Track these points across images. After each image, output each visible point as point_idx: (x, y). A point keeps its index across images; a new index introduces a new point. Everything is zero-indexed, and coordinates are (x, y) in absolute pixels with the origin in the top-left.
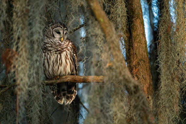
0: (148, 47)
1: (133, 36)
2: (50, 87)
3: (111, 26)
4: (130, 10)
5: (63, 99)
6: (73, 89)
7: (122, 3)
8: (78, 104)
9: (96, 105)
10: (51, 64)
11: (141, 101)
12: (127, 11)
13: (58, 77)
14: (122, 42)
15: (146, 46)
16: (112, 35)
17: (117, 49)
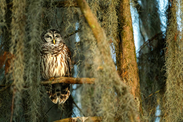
0: (137, 52)
1: (123, 41)
2: (45, 87)
3: (102, 32)
4: (121, 18)
5: (57, 99)
6: (67, 89)
7: (113, 11)
8: (72, 104)
9: (87, 105)
10: (48, 66)
11: (128, 101)
12: (118, 19)
13: (53, 78)
14: (112, 48)
15: (135, 52)
16: (103, 41)
17: (107, 53)
